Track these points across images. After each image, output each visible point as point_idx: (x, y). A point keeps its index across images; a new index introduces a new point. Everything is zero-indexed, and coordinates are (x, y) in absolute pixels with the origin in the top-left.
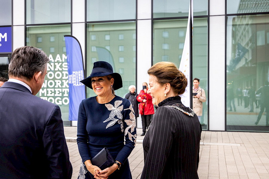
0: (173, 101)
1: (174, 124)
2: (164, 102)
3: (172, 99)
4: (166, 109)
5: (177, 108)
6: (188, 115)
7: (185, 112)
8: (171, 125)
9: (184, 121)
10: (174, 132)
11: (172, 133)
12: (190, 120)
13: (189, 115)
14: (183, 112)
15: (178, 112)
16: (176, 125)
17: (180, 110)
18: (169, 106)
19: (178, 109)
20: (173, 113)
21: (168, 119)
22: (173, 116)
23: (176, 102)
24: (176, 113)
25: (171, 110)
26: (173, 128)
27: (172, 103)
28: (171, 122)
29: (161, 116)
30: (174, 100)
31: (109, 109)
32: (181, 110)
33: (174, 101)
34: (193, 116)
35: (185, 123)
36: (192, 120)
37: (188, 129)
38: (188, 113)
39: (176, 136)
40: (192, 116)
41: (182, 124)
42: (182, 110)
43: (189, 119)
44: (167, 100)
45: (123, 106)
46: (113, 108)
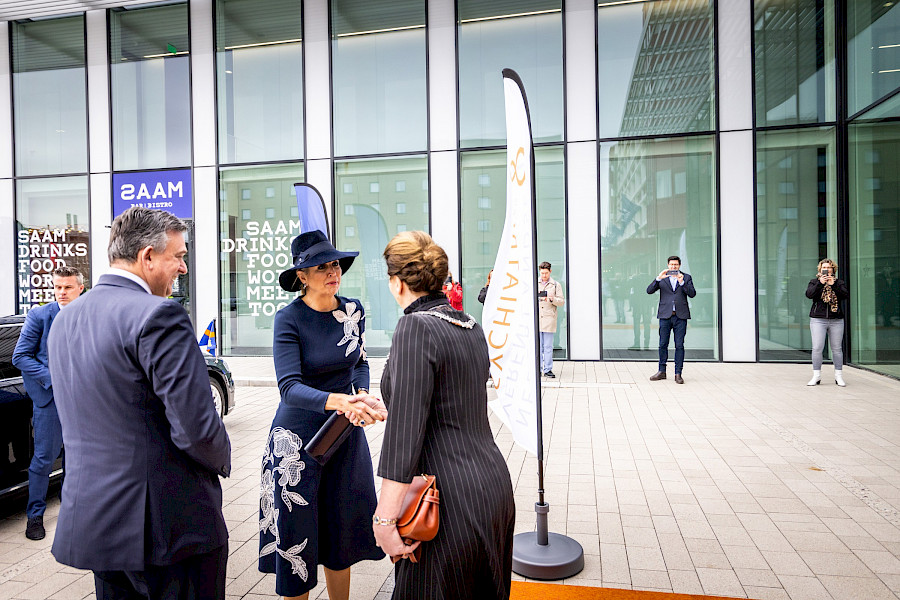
0: (430, 302)
1: (432, 346)
2: (413, 307)
3: (428, 300)
4: (416, 318)
5: (438, 315)
6: (460, 327)
9: (453, 340)
10: (435, 360)
11: (431, 362)
12: (465, 335)
13: (464, 327)
14: (450, 321)
15: (439, 323)
16: (437, 347)
17: (444, 317)
18: (423, 313)
19: (440, 318)
20: (430, 324)
21: (420, 337)
22: (429, 331)
24: (435, 325)
25: (425, 318)
27: (428, 306)
28: (426, 342)
29: (407, 333)
31: (340, 320)
33: (432, 301)
34: (472, 328)
38: (460, 323)
40: (469, 329)
42: (447, 318)
43: (463, 333)
44: (418, 302)
45: (359, 312)
46: (345, 317)
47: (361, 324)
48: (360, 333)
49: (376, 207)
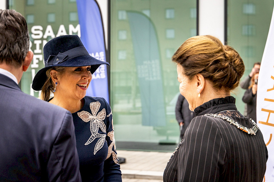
0: (221, 105)
1: (222, 149)
2: (205, 107)
3: (219, 103)
4: (210, 121)
5: (228, 120)
7: (242, 128)
8: (217, 150)
9: (239, 144)
10: (223, 163)
11: (219, 164)
12: (249, 141)
13: (249, 133)
14: (238, 127)
15: (229, 127)
16: (226, 151)
17: (233, 123)
18: (215, 115)
19: (230, 123)
20: (222, 128)
21: (212, 139)
22: (221, 134)
23: (227, 108)
24: (226, 129)
25: (218, 123)
26: (221, 156)
27: (219, 109)
28: (217, 145)
29: (200, 133)
30: (223, 103)
32: (235, 124)
33: (223, 105)
34: (255, 134)
35: (240, 148)
36: (253, 141)
37: (245, 157)
38: (246, 130)
39: (225, 171)
40: (253, 135)
41: (236, 148)
43: (248, 139)
44: (211, 104)
45: (104, 110)
46: (91, 117)
47: (108, 122)
48: (107, 132)
49: (147, 13)
